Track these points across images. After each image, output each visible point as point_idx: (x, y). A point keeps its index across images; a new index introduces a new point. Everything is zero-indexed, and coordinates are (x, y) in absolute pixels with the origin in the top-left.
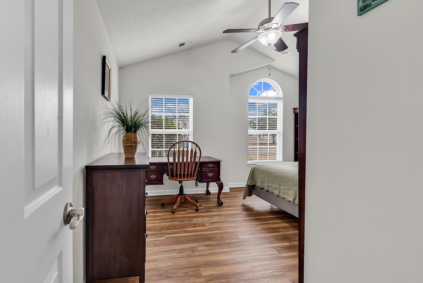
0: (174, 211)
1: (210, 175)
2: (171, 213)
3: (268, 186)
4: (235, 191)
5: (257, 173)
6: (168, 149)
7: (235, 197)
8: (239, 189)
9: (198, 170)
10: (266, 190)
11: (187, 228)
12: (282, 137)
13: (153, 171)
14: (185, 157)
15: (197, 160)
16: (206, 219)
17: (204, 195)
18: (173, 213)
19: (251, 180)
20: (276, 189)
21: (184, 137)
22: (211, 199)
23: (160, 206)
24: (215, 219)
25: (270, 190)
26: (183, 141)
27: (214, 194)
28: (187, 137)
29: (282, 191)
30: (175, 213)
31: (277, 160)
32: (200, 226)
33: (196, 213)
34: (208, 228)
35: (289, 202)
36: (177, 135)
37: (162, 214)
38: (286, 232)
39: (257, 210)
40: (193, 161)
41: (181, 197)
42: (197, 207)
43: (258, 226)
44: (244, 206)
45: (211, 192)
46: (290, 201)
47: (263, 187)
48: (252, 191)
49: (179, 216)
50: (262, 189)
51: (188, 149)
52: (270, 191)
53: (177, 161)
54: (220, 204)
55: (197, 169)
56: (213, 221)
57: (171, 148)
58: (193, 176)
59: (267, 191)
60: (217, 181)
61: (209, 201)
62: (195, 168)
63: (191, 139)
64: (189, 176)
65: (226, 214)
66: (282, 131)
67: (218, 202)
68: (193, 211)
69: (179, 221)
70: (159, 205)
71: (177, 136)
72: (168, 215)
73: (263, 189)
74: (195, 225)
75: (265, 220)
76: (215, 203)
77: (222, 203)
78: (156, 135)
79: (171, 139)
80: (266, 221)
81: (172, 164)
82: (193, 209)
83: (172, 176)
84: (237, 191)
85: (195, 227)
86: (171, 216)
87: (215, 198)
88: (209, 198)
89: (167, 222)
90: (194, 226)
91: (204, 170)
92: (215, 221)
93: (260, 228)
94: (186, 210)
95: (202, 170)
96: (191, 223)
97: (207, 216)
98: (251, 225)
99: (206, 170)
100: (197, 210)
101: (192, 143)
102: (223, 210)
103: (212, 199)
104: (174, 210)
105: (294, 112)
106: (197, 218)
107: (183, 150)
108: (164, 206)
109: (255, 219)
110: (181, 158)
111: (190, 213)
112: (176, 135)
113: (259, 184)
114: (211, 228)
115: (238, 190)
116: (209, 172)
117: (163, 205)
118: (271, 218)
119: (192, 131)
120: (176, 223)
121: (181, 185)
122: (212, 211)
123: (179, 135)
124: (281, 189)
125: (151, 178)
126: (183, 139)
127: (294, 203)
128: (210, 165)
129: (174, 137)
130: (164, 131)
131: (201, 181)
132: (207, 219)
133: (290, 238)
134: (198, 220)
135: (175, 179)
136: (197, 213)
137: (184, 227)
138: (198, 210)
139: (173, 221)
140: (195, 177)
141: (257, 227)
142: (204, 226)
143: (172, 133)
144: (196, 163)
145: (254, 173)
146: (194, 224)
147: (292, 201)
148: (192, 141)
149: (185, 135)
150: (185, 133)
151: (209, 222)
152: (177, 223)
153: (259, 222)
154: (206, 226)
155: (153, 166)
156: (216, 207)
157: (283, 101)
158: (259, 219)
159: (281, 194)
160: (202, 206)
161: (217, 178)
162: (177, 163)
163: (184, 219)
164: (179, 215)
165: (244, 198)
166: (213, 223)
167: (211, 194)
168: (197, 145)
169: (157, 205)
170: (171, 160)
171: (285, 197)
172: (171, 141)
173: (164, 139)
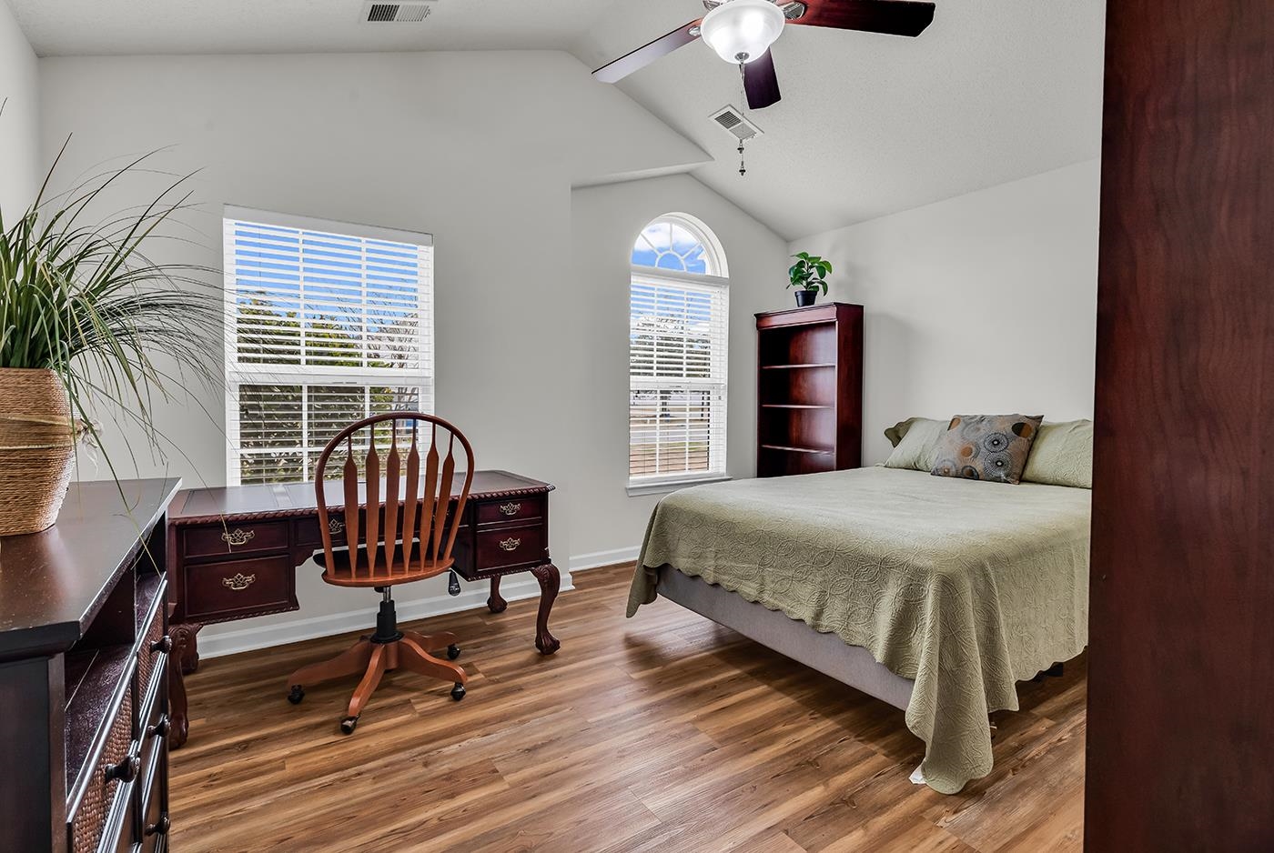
0: (349, 723)
1: (510, 545)
2: (335, 733)
3: (717, 569)
4: (590, 585)
5: (674, 524)
6: (322, 449)
7: (596, 608)
8: (602, 573)
9: (459, 529)
10: (711, 581)
11: (414, 806)
12: (725, 398)
13: (240, 554)
14: (403, 480)
15: (456, 491)
16: (502, 734)
17: (480, 616)
18: (347, 731)
19: (657, 550)
20: (747, 578)
21: (396, 399)
22: (510, 629)
23: (278, 703)
24: (538, 730)
25: (727, 581)
26: (394, 417)
27: (522, 606)
28: (406, 398)
29: (769, 586)
30: (357, 731)
31: (710, 471)
32: (475, 784)
33: (453, 711)
34: (513, 786)
35: (797, 624)
36: (367, 391)
37: (286, 752)
38: (796, 737)
39: (678, 654)
40: (437, 495)
41: (386, 652)
42: (459, 684)
43: (701, 726)
44: (630, 642)
45: (507, 600)
46: (801, 620)
47: (699, 573)
48: (656, 586)
49: (373, 743)
50: (695, 577)
51: (414, 445)
52: (724, 584)
53: (362, 499)
54: (547, 648)
55: (456, 526)
56: (528, 741)
57: (336, 442)
58: (441, 556)
59: (716, 585)
60: (536, 565)
61: (504, 640)
62: (449, 523)
63: (427, 406)
64: (420, 559)
65: (578, 690)
66: (725, 381)
67: (539, 645)
68: (442, 701)
69: (377, 773)
70: (277, 697)
71: (367, 395)
72: (318, 750)
73: (700, 580)
74: (452, 784)
75: (717, 691)
76: (527, 645)
77: (556, 645)
78: (269, 388)
79: (341, 407)
80: (722, 697)
81: (337, 514)
82: (441, 694)
83: (341, 569)
84: (598, 583)
85: (452, 796)
86: (335, 753)
87: (525, 623)
88: (500, 628)
89: (312, 793)
90: (448, 786)
91: (483, 527)
92: (539, 736)
93: (710, 736)
94: (408, 701)
95: (475, 528)
96: (434, 775)
97: (503, 718)
98: (677, 726)
99: (490, 527)
100: (457, 696)
101: (435, 421)
102: (561, 675)
103: (517, 628)
104: (351, 719)
105: (758, 327)
106: (458, 738)
107: (394, 452)
108: (306, 697)
109: (683, 695)
110: (383, 482)
111: (427, 716)
112: (362, 390)
113: (683, 562)
114: (525, 781)
115: (597, 576)
116: (506, 534)
117: (297, 699)
118: (733, 680)
119: (432, 375)
120: (359, 790)
121: (385, 598)
122: (520, 689)
123: (375, 390)
124: (768, 580)
125: (228, 588)
126: (394, 406)
127: (815, 627)
128: (510, 509)
129: (355, 400)
130: (304, 374)
131: (471, 575)
132: (504, 733)
133: (817, 758)
134: (465, 750)
135: (354, 580)
136: (461, 709)
137: (399, 806)
138: (463, 693)
139: (346, 780)
140: (449, 561)
141: (695, 732)
142: (493, 775)
143: (345, 380)
144: (453, 504)
145: (663, 524)
146: (450, 777)
147: (808, 621)
148: (432, 413)
149: (401, 392)
150: (402, 383)
151: (514, 751)
152: (363, 790)
153: (698, 707)
154: (501, 778)
155: (239, 532)
156: (533, 665)
157: (728, 289)
158: (696, 694)
159: (766, 597)
160: (477, 672)
161: (534, 554)
162: (362, 512)
163: (402, 756)
164: (377, 735)
165: (631, 613)
166: (529, 750)
167: (508, 607)
168: (454, 432)
169: (268, 699)
170: (335, 496)
171: (781, 605)
172: (343, 416)
173: (305, 408)
